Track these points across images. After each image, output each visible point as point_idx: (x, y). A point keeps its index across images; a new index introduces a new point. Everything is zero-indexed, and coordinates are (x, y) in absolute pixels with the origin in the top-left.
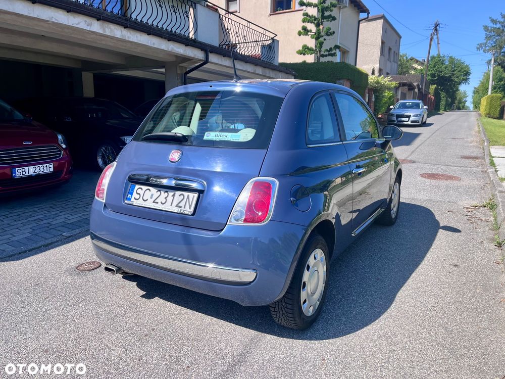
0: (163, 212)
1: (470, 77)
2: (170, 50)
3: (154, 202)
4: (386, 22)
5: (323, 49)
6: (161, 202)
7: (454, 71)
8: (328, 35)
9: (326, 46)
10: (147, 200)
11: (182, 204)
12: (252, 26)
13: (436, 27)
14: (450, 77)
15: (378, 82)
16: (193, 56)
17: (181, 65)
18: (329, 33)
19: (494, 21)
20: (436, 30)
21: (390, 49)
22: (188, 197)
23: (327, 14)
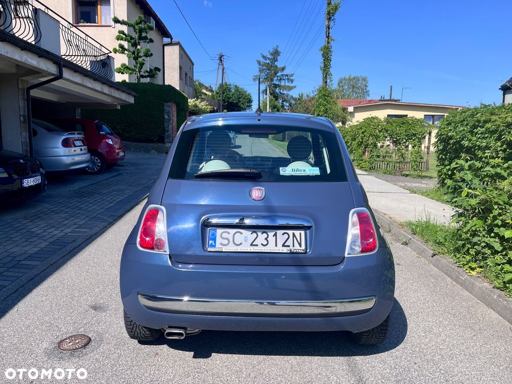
0: (268, 255)
1: (252, 104)
2: (23, 60)
3: (252, 245)
4: (181, 48)
5: (143, 70)
6: (262, 244)
7: (240, 98)
8: (146, 57)
9: (146, 67)
10: (241, 244)
11: (290, 242)
12: (89, 40)
13: (220, 58)
14: (237, 103)
15: (196, 106)
16: (46, 69)
17: (21, 78)
18: (148, 54)
19: (264, 57)
20: (221, 60)
21: (186, 74)
22: (294, 235)
23: (144, 35)
